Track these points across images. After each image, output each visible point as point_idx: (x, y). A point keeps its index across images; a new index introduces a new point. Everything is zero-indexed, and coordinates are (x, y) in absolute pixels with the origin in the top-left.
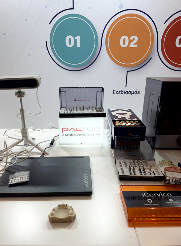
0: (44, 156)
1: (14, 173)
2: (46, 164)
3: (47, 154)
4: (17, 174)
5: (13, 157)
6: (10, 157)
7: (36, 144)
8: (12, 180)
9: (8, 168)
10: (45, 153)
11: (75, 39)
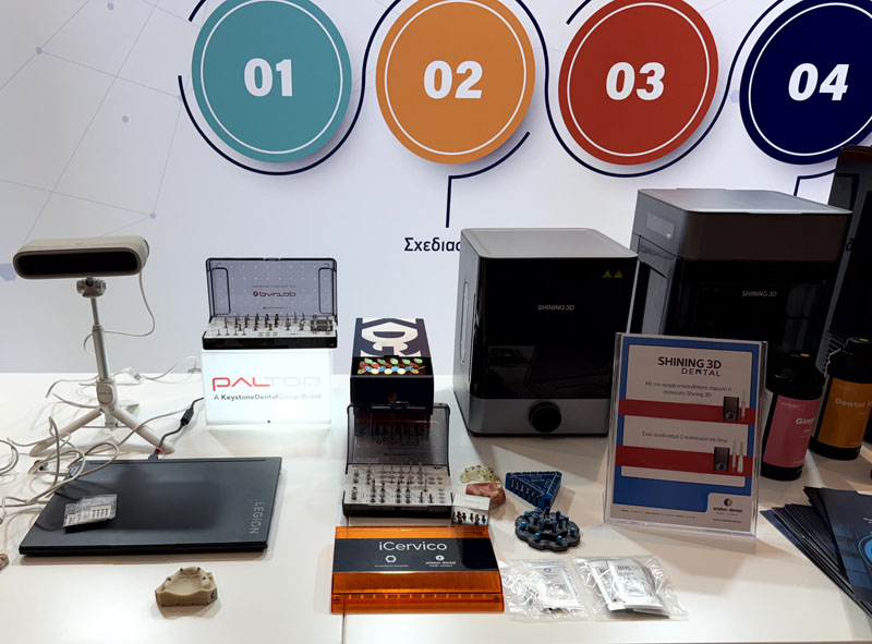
0: (160, 457)
1: (76, 500)
2: (162, 477)
3: (169, 452)
4: (85, 502)
5: (73, 460)
6: (67, 459)
7: (139, 424)
8: (72, 516)
9: (62, 487)
10: (164, 449)
11: (273, 68)
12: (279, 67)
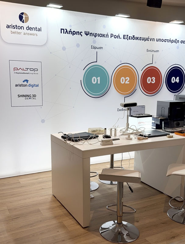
11: (97, 79)
12: (98, 78)
